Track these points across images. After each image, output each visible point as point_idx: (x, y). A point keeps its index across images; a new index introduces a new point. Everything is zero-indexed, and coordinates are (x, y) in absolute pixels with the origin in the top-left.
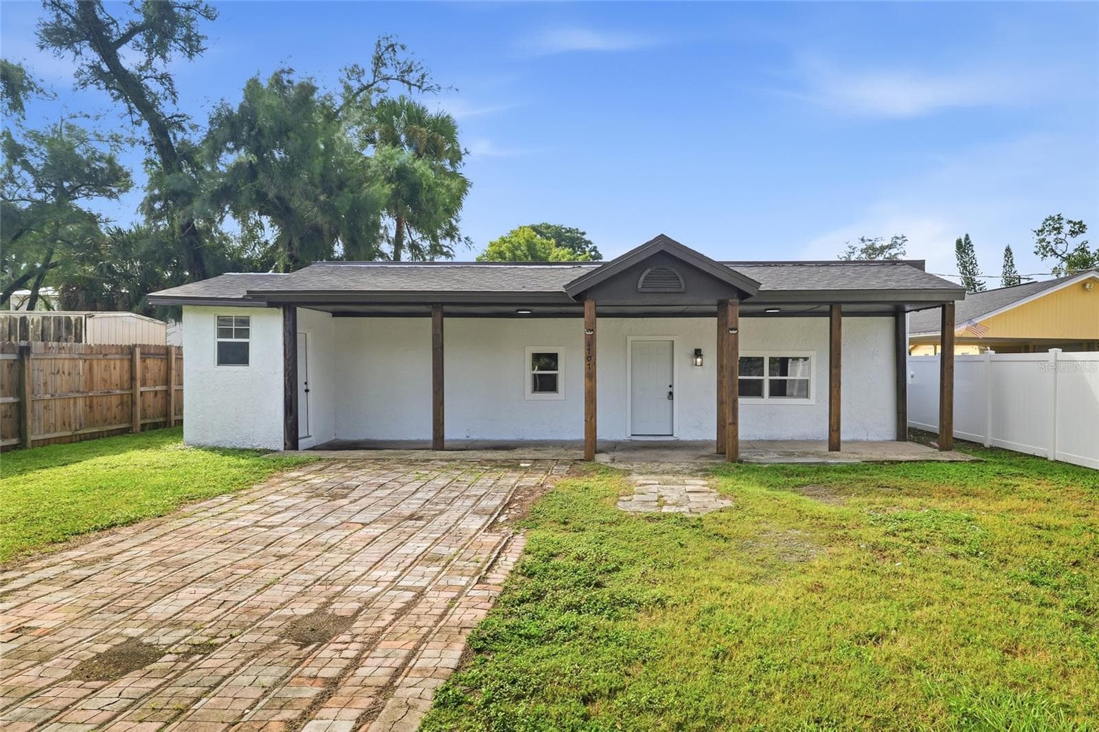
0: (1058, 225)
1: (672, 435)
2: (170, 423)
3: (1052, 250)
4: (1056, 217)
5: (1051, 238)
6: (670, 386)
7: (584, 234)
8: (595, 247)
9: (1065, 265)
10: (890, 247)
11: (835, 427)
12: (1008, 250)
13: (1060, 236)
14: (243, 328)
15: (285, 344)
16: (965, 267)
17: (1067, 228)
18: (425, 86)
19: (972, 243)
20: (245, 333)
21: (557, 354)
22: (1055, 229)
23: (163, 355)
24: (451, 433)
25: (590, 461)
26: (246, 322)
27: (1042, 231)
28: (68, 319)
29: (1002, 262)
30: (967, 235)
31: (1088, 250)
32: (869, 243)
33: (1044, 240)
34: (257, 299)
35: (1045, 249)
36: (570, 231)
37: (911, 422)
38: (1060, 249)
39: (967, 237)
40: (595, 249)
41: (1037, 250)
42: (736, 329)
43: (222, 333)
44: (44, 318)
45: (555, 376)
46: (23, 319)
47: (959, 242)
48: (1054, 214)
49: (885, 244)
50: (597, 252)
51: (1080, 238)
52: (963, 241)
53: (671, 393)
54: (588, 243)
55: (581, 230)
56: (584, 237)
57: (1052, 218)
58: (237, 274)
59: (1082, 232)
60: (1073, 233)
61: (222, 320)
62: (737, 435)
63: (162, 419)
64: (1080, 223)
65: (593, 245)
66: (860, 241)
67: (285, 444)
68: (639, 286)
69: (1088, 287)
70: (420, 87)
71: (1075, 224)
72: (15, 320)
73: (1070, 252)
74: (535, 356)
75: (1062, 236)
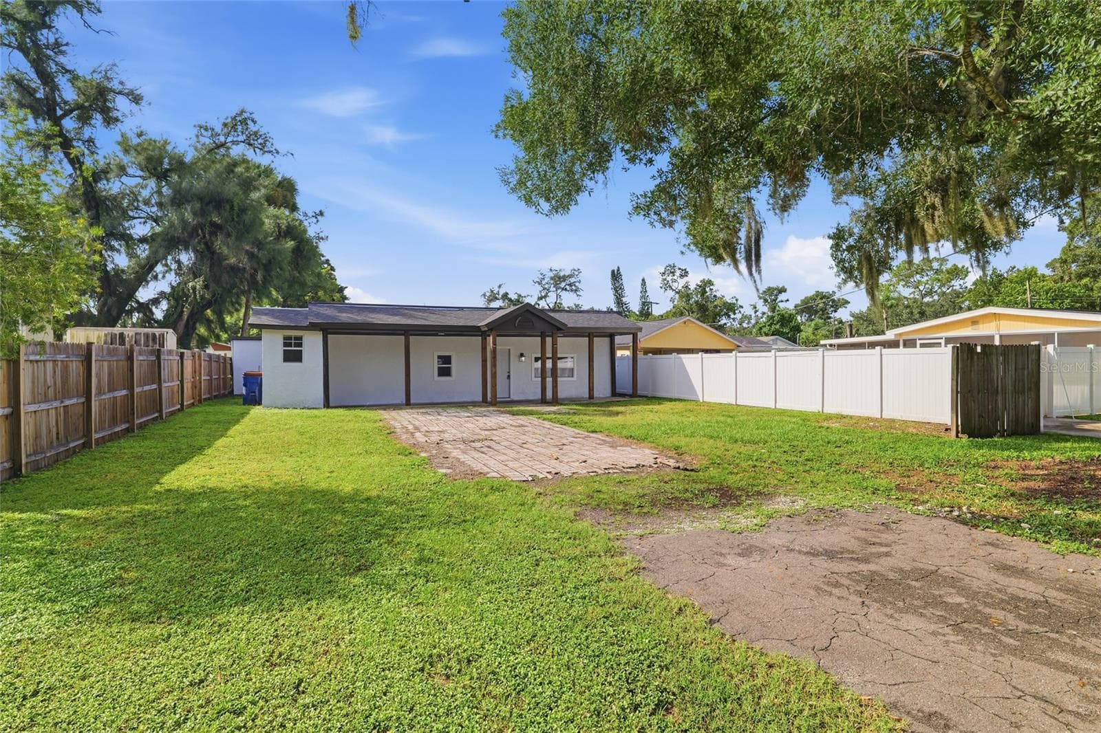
0: (673, 270)
1: (510, 397)
3: (670, 287)
4: (672, 265)
5: (669, 278)
6: (507, 372)
9: (677, 296)
10: (570, 276)
11: (591, 389)
12: (643, 280)
14: (299, 341)
15: (324, 351)
16: (617, 291)
17: (678, 273)
19: (622, 273)
20: (300, 345)
21: (451, 356)
22: (671, 272)
25: (494, 405)
26: (300, 338)
27: (664, 273)
28: (154, 335)
29: (640, 289)
30: (618, 268)
31: (689, 287)
32: (555, 273)
33: (665, 279)
35: (666, 286)
37: (618, 390)
38: (675, 285)
39: (618, 270)
41: (661, 285)
42: (556, 345)
43: (285, 345)
44: (136, 334)
45: (450, 368)
46: (122, 335)
47: (613, 272)
48: (671, 263)
49: (567, 274)
51: (686, 279)
52: (616, 271)
53: (509, 376)
57: (670, 266)
59: (687, 276)
60: (682, 276)
61: (285, 338)
64: (685, 270)
66: (548, 271)
67: (324, 404)
68: (516, 325)
71: (682, 270)
72: (116, 335)
73: (680, 288)
74: (439, 357)
75: (675, 277)
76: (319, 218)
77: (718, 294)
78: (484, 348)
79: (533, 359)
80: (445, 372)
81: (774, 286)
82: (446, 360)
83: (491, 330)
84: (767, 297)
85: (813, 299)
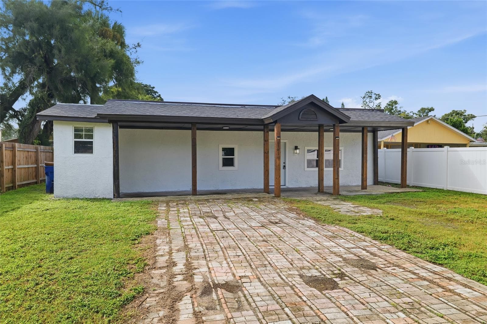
0: (370, 95)
1: (285, 185)
2: (15, 187)
3: (368, 106)
4: (370, 92)
5: (368, 100)
6: (284, 163)
7: (154, 88)
8: (160, 95)
11: (365, 179)
13: (371, 100)
14: (89, 133)
15: (113, 142)
17: (374, 96)
18: (104, 7)
20: (91, 137)
21: (234, 148)
22: (369, 97)
23: (11, 148)
24: (200, 187)
25: (279, 197)
26: (91, 130)
27: (364, 97)
30: (326, 97)
31: (381, 106)
32: (292, 99)
33: (365, 101)
34: (102, 119)
35: (365, 105)
36: (146, 86)
37: (380, 179)
38: (371, 105)
40: (159, 96)
41: (362, 105)
42: (339, 137)
43: (76, 136)
45: (233, 158)
50: (161, 97)
51: (378, 101)
52: (325, 100)
53: (285, 166)
54: (155, 92)
55: (152, 86)
56: (154, 89)
57: (369, 92)
58: (99, 105)
59: (379, 99)
60: (376, 99)
62: (339, 183)
63: (11, 185)
64: (379, 95)
65: (159, 94)
66: (288, 98)
67: (114, 195)
68: (300, 118)
69: (429, 122)
70: (100, 7)
71: (377, 95)
73: (375, 107)
74: (224, 149)
75: (372, 100)
76: (138, 49)
77: (402, 110)
78: (266, 141)
79: (306, 151)
80: (228, 163)
81: (426, 107)
82: (229, 151)
83: (275, 122)
84: (421, 114)
85: (451, 114)
